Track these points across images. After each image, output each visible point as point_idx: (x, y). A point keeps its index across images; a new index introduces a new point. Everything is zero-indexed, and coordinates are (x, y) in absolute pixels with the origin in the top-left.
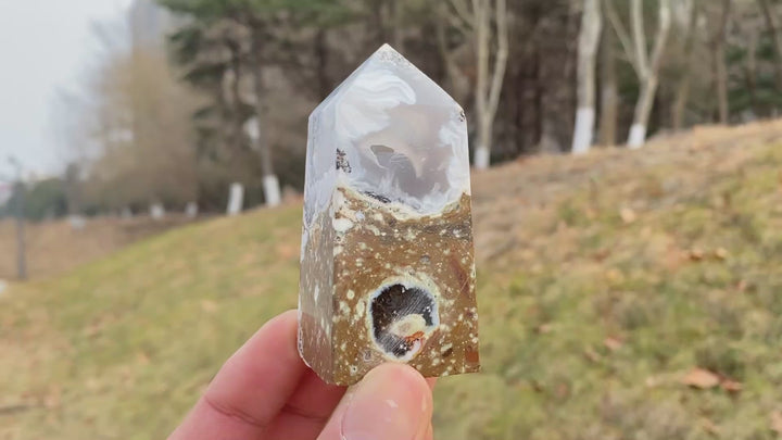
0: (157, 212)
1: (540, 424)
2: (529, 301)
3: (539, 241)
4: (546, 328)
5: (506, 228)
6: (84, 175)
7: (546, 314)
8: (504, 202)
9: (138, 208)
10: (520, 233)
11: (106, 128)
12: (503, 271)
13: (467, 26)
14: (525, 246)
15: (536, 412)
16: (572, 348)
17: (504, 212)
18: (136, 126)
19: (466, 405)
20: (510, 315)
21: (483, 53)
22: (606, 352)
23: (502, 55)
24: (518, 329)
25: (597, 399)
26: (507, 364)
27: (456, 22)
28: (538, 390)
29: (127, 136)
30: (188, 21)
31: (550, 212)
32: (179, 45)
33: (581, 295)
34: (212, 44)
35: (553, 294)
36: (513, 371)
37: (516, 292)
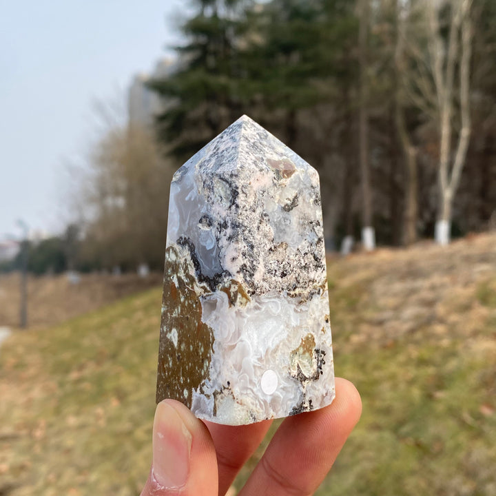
0: (143, 271)
1: (413, 473)
2: (431, 370)
3: (454, 318)
4: (440, 395)
5: (430, 304)
6: (82, 235)
7: (441, 382)
8: (436, 279)
9: (127, 267)
10: (440, 309)
11: (103, 194)
12: (417, 343)
13: (430, 105)
14: (442, 321)
15: (413, 463)
16: (453, 412)
17: (433, 288)
18: (129, 194)
19: (360, 455)
20: (411, 382)
21: (445, 131)
22: (479, 417)
23: (465, 132)
24: (416, 393)
25: (461, 455)
26: (401, 423)
27: (419, 102)
28: (418, 445)
29: (121, 202)
30: (173, 103)
31: (470, 291)
32: (166, 124)
33: (472, 368)
34: (195, 124)
35: (452, 364)
36: (405, 429)
37: (422, 362)
